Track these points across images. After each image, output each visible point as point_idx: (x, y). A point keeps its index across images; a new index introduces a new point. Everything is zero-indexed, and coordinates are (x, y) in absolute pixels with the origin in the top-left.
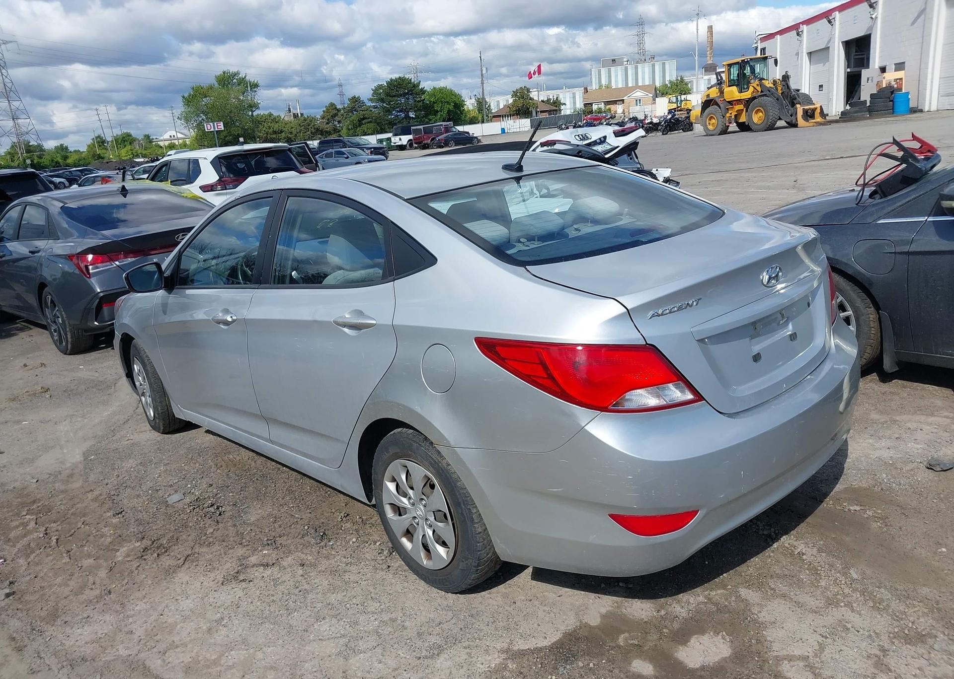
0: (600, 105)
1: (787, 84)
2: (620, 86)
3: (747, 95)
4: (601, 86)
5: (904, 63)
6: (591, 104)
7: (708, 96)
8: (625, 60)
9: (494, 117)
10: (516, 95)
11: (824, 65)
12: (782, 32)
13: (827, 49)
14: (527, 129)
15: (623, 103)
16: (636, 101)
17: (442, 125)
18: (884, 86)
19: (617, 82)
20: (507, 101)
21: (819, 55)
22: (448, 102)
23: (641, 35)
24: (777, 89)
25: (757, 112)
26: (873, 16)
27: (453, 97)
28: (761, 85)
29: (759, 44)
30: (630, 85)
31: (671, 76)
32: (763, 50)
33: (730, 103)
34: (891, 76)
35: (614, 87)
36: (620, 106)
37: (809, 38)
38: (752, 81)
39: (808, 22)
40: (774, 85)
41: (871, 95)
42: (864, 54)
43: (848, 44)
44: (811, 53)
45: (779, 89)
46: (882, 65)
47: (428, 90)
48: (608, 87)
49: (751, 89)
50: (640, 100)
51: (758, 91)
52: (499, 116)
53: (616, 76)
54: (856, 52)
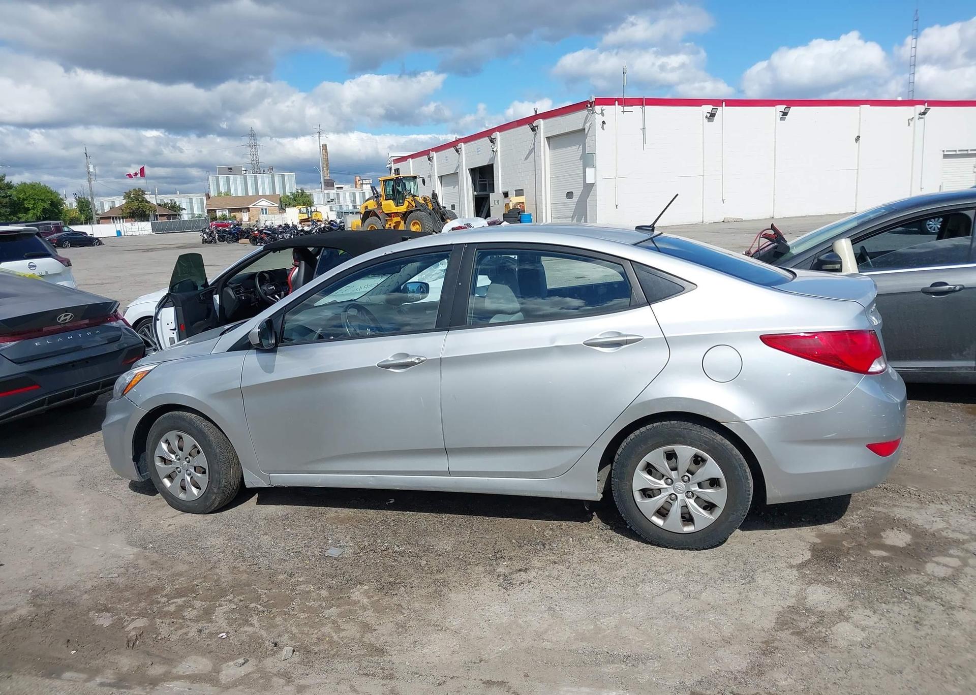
0: (224, 212)
1: (437, 201)
2: (240, 194)
3: (403, 209)
4: (219, 193)
5: (522, 190)
6: (215, 211)
7: (366, 207)
8: (243, 169)
9: (102, 218)
10: (129, 197)
11: (454, 188)
12: (412, 156)
13: (456, 174)
14: (147, 233)
15: (249, 211)
16: (262, 209)
17: (50, 224)
18: (511, 208)
19: (237, 189)
20: (113, 203)
21: (449, 179)
22: (43, 200)
23: (254, 146)
24: (428, 205)
25: (414, 225)
26: (495, 150)
27: (49, 194)
28: (415, 201)
29: (392, 165)
30: (250, 194)
31: (291, 188)
32: (397, 171)
33: (389, 215)
34: (514, 200)
35: (234, 195)
36: (245, 214)
37: (440, 163)
38: (407, 197)
39: (437, 149)
40: (425, 201)
41: (503, 214)
42: (486, 181)
43: (473, 171)
44: (441, 176)
45: (430, 205)
46: (505, 190)
47: (15, 185)
48: (228, 194)
49: (406, 203)
50: (266, 209)
51: (413, 206)
52: (109, 218)
53: (236, 184)
54: (480, 179)
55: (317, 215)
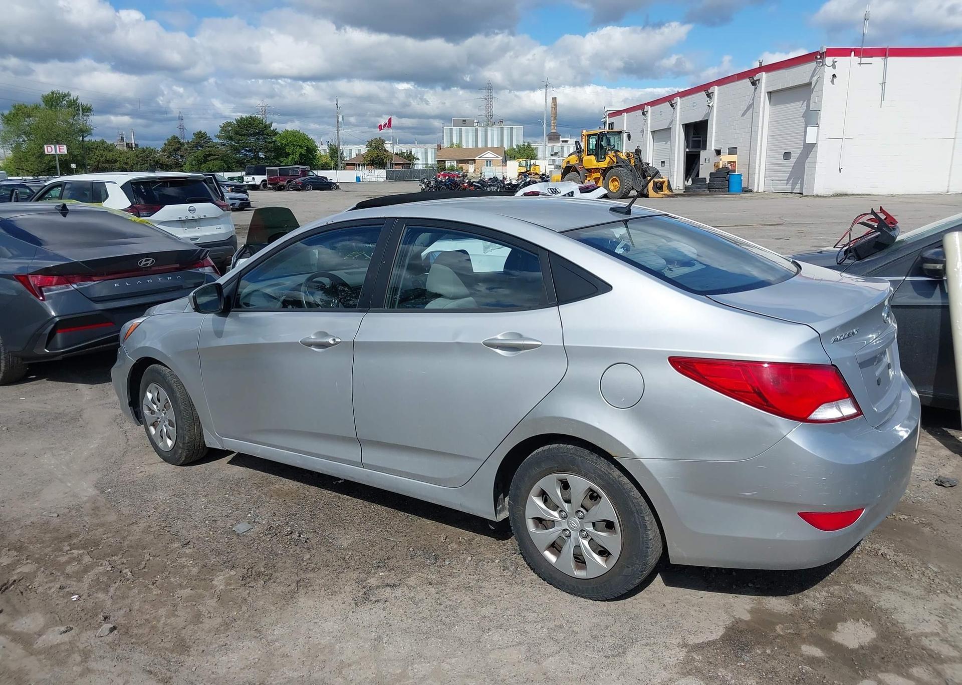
0: (452, 163)
1: (640, 158)
2: (470, 146)
3: (604, 164)
4: (452, 145)
5: (736, 148)
6: (444, 161)
7: (568, 162)
8: (475, 121)
9: (347, 165)
10: (371, 146)
11: (666, 143)
12: (628, 110)
13: (669, 129)
14: (382, 180)
15: (475, 163)
16: (487, 162)
17: (298, 168)
18: (721, 167)
19: (468, 142)
20: (360, 150)
21: (662, 134)
22: (300, 146)
23: (489, 99)
24: (630, 162)
25: (613, 181)
26: (710, 105)
27: (306, 141)
28: (617, 157)
29: (607, 119)
30: (480, 146)
31: (518, 141)
32: (611, 125)
33: (589, 170)
34: (725, 158)
35: (464, 147)
36: (471, 166)
37: (654, 118)
38: (609, 152)
39: (653, 104)
40: (628, 157)
41: (711, 173)
42: (700, 137)
43: (687, 127)
44: (654, 131)
45: (632, 161)
46: (718, 148)
47: (280, 132)
48: (459, 146)
49: (608, 159)
50: (490, 162)
51: (614, 162)
52: (353, 165)
53: (467, 136)
54: (694, 135)
55: (535, 169)
